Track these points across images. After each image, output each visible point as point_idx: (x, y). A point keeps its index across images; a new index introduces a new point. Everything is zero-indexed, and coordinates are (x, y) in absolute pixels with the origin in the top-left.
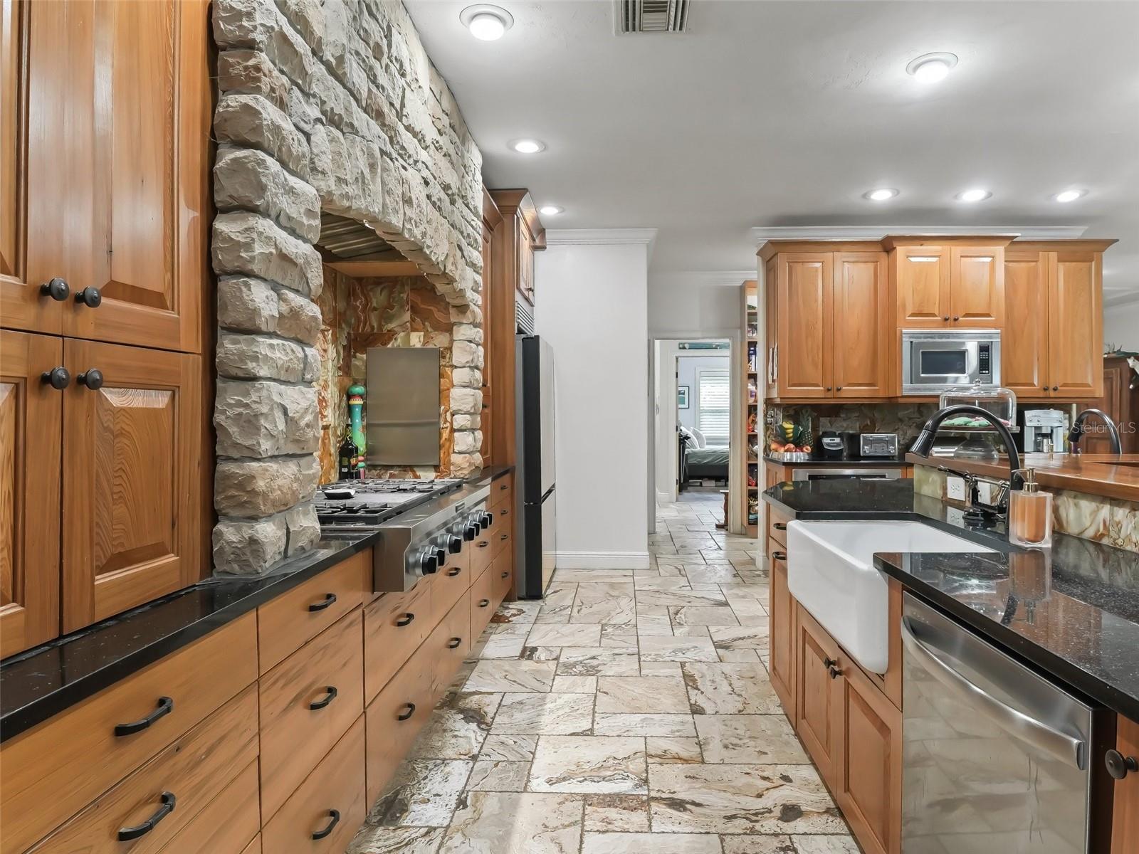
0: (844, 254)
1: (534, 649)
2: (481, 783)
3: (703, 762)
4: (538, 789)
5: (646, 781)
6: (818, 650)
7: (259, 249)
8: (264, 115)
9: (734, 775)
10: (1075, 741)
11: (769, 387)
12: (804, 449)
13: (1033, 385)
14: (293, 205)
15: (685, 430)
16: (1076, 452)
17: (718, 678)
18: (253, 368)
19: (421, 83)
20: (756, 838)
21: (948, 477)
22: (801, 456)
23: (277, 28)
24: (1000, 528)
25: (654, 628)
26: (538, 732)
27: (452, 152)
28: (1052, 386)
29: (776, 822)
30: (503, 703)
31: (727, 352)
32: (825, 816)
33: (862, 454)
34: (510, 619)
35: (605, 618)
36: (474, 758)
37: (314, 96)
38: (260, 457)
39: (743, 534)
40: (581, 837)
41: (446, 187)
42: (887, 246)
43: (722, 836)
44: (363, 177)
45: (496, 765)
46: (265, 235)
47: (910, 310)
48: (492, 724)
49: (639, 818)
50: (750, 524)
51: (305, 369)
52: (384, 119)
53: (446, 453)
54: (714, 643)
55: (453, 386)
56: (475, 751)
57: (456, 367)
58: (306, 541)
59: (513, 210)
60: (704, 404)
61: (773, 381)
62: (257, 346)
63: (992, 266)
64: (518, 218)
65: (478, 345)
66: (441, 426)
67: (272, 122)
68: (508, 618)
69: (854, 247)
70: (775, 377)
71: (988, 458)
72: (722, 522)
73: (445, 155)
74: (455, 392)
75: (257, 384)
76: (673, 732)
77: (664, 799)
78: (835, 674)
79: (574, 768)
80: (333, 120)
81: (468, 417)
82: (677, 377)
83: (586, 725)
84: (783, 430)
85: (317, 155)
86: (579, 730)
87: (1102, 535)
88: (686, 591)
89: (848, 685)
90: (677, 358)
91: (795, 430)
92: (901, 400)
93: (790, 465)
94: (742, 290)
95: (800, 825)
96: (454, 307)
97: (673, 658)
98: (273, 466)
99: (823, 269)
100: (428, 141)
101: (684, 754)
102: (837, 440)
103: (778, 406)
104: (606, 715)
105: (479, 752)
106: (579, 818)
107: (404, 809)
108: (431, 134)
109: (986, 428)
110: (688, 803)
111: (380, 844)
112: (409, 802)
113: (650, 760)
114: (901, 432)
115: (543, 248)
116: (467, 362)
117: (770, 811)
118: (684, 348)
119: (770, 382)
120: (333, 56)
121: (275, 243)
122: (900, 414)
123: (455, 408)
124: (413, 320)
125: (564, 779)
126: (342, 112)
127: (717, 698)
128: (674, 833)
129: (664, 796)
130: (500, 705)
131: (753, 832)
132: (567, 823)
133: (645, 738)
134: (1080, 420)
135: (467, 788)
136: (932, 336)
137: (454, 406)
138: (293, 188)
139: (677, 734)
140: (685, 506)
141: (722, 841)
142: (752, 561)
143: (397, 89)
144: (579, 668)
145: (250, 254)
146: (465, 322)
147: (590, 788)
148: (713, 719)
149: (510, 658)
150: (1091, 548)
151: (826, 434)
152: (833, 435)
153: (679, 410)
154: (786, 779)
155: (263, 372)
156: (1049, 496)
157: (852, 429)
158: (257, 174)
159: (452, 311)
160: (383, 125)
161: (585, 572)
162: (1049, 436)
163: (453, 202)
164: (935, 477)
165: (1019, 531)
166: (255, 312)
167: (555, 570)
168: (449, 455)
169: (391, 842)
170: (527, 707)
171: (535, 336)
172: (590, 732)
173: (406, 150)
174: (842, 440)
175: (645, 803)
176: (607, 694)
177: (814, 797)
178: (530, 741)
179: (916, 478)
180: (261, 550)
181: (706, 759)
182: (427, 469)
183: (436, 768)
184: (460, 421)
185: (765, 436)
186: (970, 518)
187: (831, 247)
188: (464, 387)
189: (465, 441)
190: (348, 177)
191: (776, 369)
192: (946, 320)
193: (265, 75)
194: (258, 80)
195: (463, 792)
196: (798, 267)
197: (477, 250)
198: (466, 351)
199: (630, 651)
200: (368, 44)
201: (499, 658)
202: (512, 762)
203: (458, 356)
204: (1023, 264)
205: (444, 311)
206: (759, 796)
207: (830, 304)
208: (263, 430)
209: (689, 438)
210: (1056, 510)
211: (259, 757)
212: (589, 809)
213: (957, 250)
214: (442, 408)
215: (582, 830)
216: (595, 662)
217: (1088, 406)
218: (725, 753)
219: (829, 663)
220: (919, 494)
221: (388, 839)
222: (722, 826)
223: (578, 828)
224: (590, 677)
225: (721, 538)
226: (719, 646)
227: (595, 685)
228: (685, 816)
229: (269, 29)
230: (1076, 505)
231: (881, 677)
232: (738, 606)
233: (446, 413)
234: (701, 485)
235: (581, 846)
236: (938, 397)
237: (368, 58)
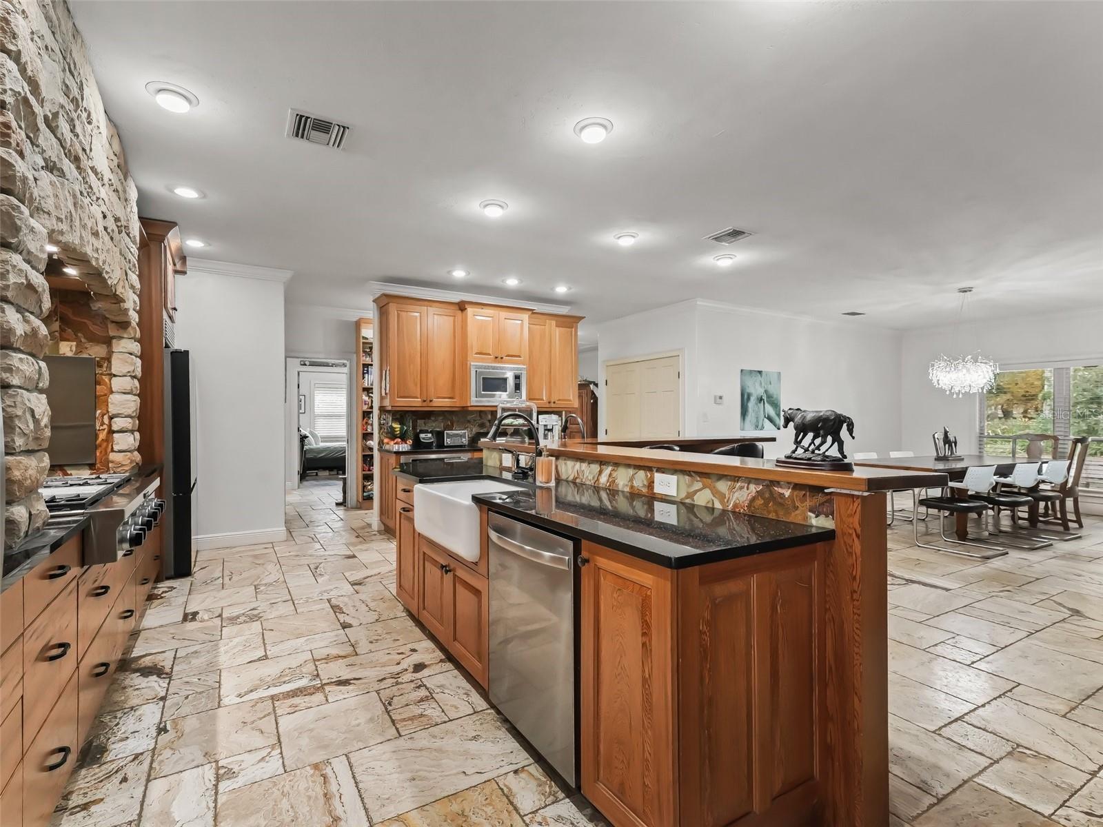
0: (434, 309)
1: (195, 614)
2: (176, 713)
3: (357, 654)
4: (230, 703)
5: (318, 675)
6: (435, 562)
7: (13, 279)
8: (17, 168)
9: (381, 657)
10: (567, 558)
11: (382, 398)
12: (408, 442)
13: (542, 400)
14: (32, 242)
15: (304, 432)
16: (565, 438)
17: (358, 604)
18: (7, 378)
19: (101, 131)
20: (400, 686)
21: (503, 455)
22: (405, 447)
23: (23, 95)
24: (530, 480)
25: (301, 582)
26: (219, 668)
27: (120, 189)
28: (553, 401)
29: (411, 674)
30: (178, 656)
31: (346, 370)
32: (440, 664)
33: (445, 444)
34: (162, 595)
35: (256, 580)
36: (163, 699)
37: (38, 146)
38: (14, 452)
39: (359, 507)
40: (276, 721)
41: (117, 220)
42: (462, 306)
43: (378, 692)
44: (71, 215)
45: (187, 698)
46: (18, 268)
47: (475, 350)
48: (172, 672)
49: (319, 697)
50: (364, 499)
51: (39, 379)
52: (80, 164)
53: (103, 452)
54: (350, 582)
55: (112, 392)
56: (163, 694)
57: (115, 376)
58: (41, 522)
59: (161, 239)
60: (317, 411)
61: (386, 394)
62: (10, 360)
63: (522, 325)
64: (165, 247)
65: (136, 357)
66: (98, 428)
67: (23, 173)
68: (160, 595)
69: (441, 305)
70: (387, 391)
71: (523, 442)
72: (341, 500)
73: (114, 191)
74: (114, 399)
75: (11, 391)
76: (331, 642)
77: (334, 682)
78: (447, 572)
79: (259, 682)
80: (51, 167)
81: (129, 420)
82: (298, 387)
83: (261, 653)
84: (393, 429)
85: (43, 198)
86: (256, 658)
87: (576, 478)
88: (322, 552)
89: (455, 576)
90: (299, 373)
91: (401, 429)
92: (470, 409)
93: (398, 453)
94: (358, 325)
95: (425, 672)
96: (113, 322)
97: (321, 598)
98: (23, 459)
99: (420, 317)
100: (106, 180)
101: (342, 654)
102: (430, 435)
103: (389, 412)
104: (275, 644)
105: (167, 694)
106: (271, 710)
107: (103, 750)
108: (107, 175)
109: (524, 425)
110: (351, 680)
111: (86, 780)
112: (106, 745)
113: (317, 663)
114: (469, 429)
115: (184, 273)
116: (129, 372)
117: (407, 670)
118: (305, 365)
119: (383, 394)
120: (50, 111)
121: (26, 275)
122: (469, 417)
123: (115, 412)
124: (62, 330)
125: (252, 691)
126: (56, 160)
127: (358, 615)
128: (345, 699)
129: (333, 681)
130: (175, 658)
131: (397, 683)
132: (262, 716)
133: (311, 651)
134: (566, 421)
135: (164, 720)
136: (488, 367)
137: (112, 410)
138: (33, 228)
139: (335, 643)
140: (307, 492)
141: (378, 694)
142: (369, 525)
143: (87, 136)
144: (242, 619)
145: (4, 283)
146: (125, 336)
147: (274, 691)
148: (359, 628)
149: (175, 623)
150: (572, 485)
151: (422, 432)
152: (426, 432)
153: (301, 415)
154: (414, 650)
155: (15, 381)
156: (554, 458)
157: (438, 427)
158: (11, 217)
159: (110, 326)
160: (78, 168)
161: (228, 550)
162: (551, 430)
163: (120, 232)
164: (495, 455)
165: (540, 479)
166: (11, 331)
167: (197, 551)
168: (106, 453)
169: (100, 774)
170: (202, 654)
171: (184, 351)
172: (266, 657)
173: (92, 189)
174: (432, 435)
175: (321, 688)
176: (272, 630)
177: (432, 656)
178: (215, 676)
179: (484, 457)
180: (17, 528)
181: (358, 653)
182: (80, 468)
183: (125, 716)
184: (118, 423)
185: (379, 433)
186: (515, 476)
187: (426, 303)
188: (124, 393)
189: (127, 442)
190: (63, 217)
191: (388, 386)
192: (496, 358)
193: (14, 132)
194: (8, 136)
195: (160, 723)
196: (403, 314)
197: (135, 274)
198: (127, 362)
199: (284, 599)
200: (69, 98)
201: (162, 626)
202: (201, 693)
203: (117, 366)
204: (538, 327)
205: (100, 325)
206: (398, 664)
207: (426, 341)
208: (17, 429)
209: (308, 437)
210: (557, 467)
211: (22, 697)
212: (277, 704)
213: (503, 314)
214: (98, 412)
215: (275, 716)
216: (255, 612)
217: (570, 412)
218: (372, 647)
219: (442, 567)
220: (487, 466)
221: (95, 774)
222: (377, 687)
223: (273, 716)
224: (255, 623)
225: (341, 512)
226: (353, 584)
227: (260, 626)
228: (351, 687)
229: (16, 94)
230: (565, 464)
231: (476, 564)
232: (364, 557)
233: (103, 416)
234: (317, 475)
235: (277, 726)
236: (496, 406)
237: (70, 111)
